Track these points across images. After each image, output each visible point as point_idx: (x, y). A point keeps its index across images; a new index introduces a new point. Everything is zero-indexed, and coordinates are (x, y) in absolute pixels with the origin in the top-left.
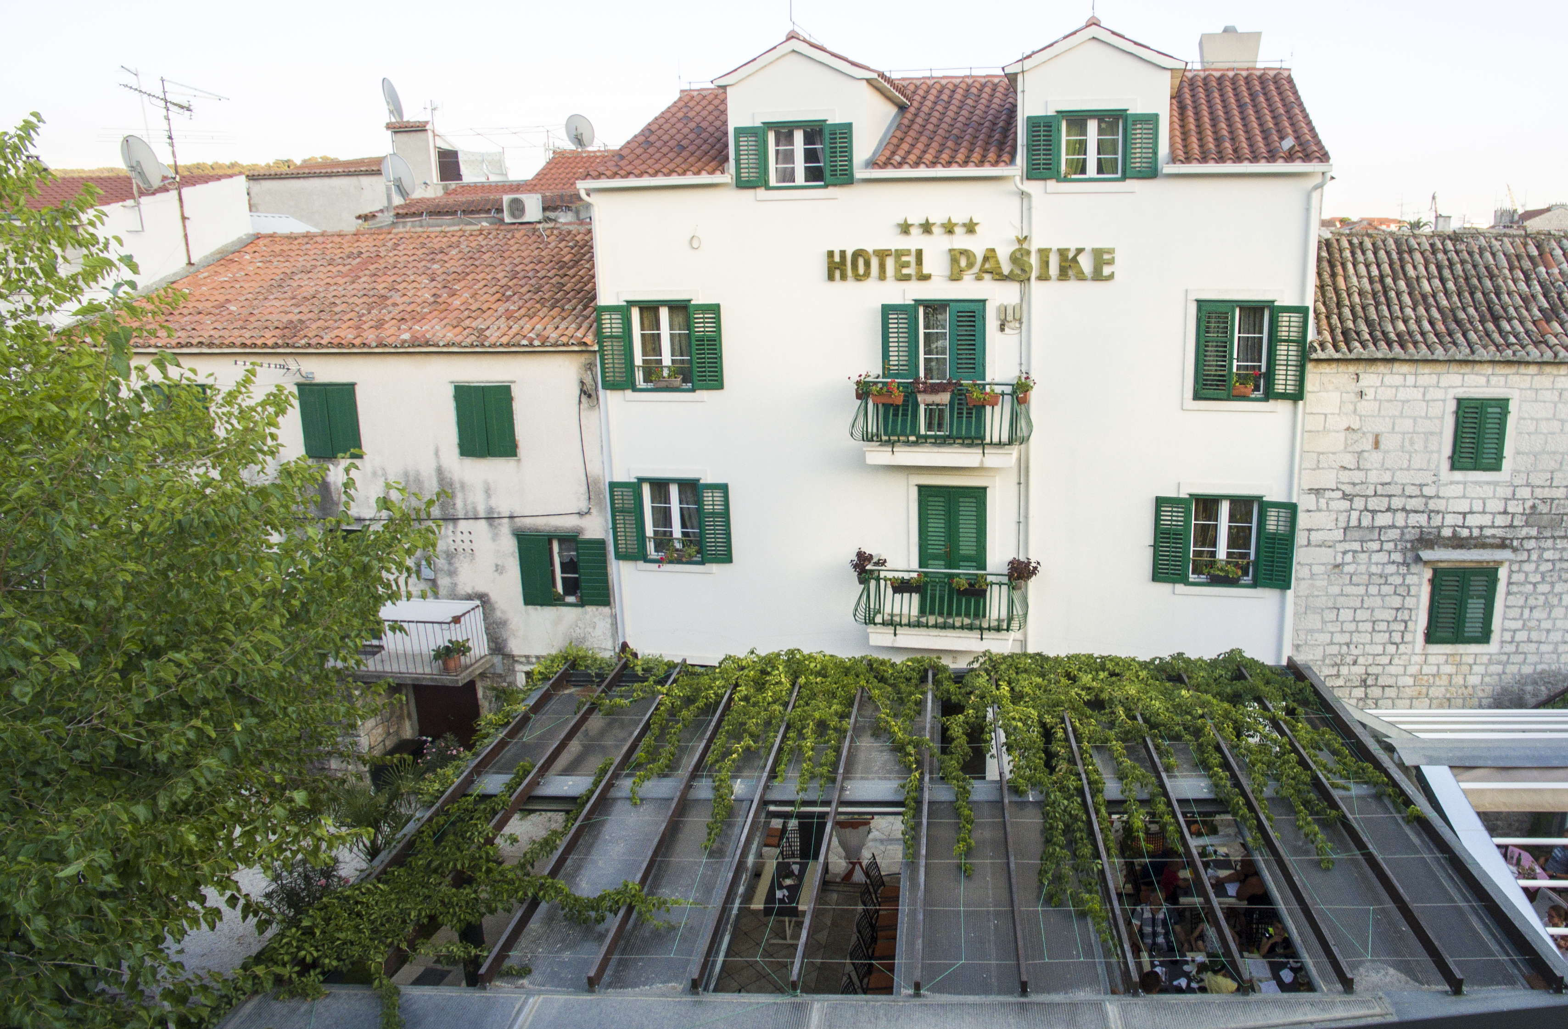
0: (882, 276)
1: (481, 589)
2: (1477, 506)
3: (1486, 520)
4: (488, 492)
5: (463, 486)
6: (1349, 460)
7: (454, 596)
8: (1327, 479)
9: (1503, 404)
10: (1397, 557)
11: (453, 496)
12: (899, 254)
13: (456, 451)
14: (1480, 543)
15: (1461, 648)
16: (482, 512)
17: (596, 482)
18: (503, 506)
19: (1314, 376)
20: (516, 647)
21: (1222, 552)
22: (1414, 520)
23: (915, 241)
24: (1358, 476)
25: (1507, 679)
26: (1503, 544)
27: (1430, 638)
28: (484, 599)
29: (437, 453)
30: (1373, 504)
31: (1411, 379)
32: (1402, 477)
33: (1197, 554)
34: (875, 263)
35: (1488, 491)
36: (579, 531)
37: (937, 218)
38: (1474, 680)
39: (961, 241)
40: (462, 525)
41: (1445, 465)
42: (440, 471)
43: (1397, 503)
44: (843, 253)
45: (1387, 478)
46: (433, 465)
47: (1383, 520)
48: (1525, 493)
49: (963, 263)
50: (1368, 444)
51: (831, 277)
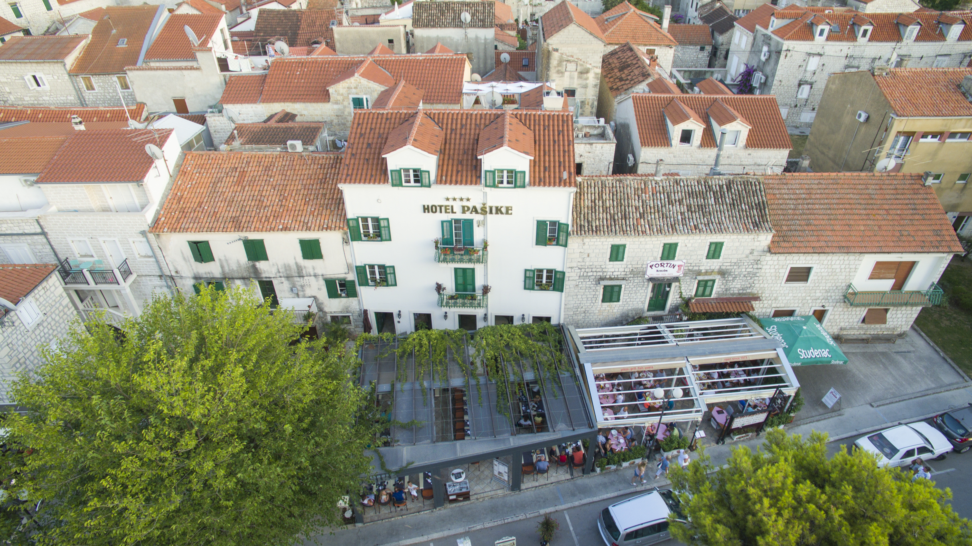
0: (441, 212)
1: (314, 295)
2: (617, 270)
3: (619, 273)
4: (314, 269)
5: (305, 267)
6: (580, 260)
7: (304, 297)
8: (574, 264)
9: (624, 246)
10: (594, 283)
11: (302, 270)
12: (446, 206)
13: (302, 258)
14: (617, 279)
15: (612, 303)
16: (312, 274)
17: (350, 265)
18: (319, 272)
19: (570, 241)
20: (326, 309)
21: (544, 281)
22: (599, 274)
23: (451, 203)
24: (583, 264)
25: (624, 310)
26: (623, 279)
27: (603, 301)
28: (315, 297)
29: (295, 258)
30: (587, 270)
31: (598, 240)
32: (595, 264)
33: (537, 282)
34: (438, 208)
35: (620, 266)
36: (346, 278)
37: (457, 196)
38: (615, 311)
39: (465, 203)
40: (305, 278)
41: (608, 260)
42: (296, 263)
43: (594, 270)
44: (428, 206)
45: (591, 264)
46: (294, 261)
47: (589, 274)
48: (630, 266)
49: (466, 209)
50: (586, 256)
51: (425, 212)
